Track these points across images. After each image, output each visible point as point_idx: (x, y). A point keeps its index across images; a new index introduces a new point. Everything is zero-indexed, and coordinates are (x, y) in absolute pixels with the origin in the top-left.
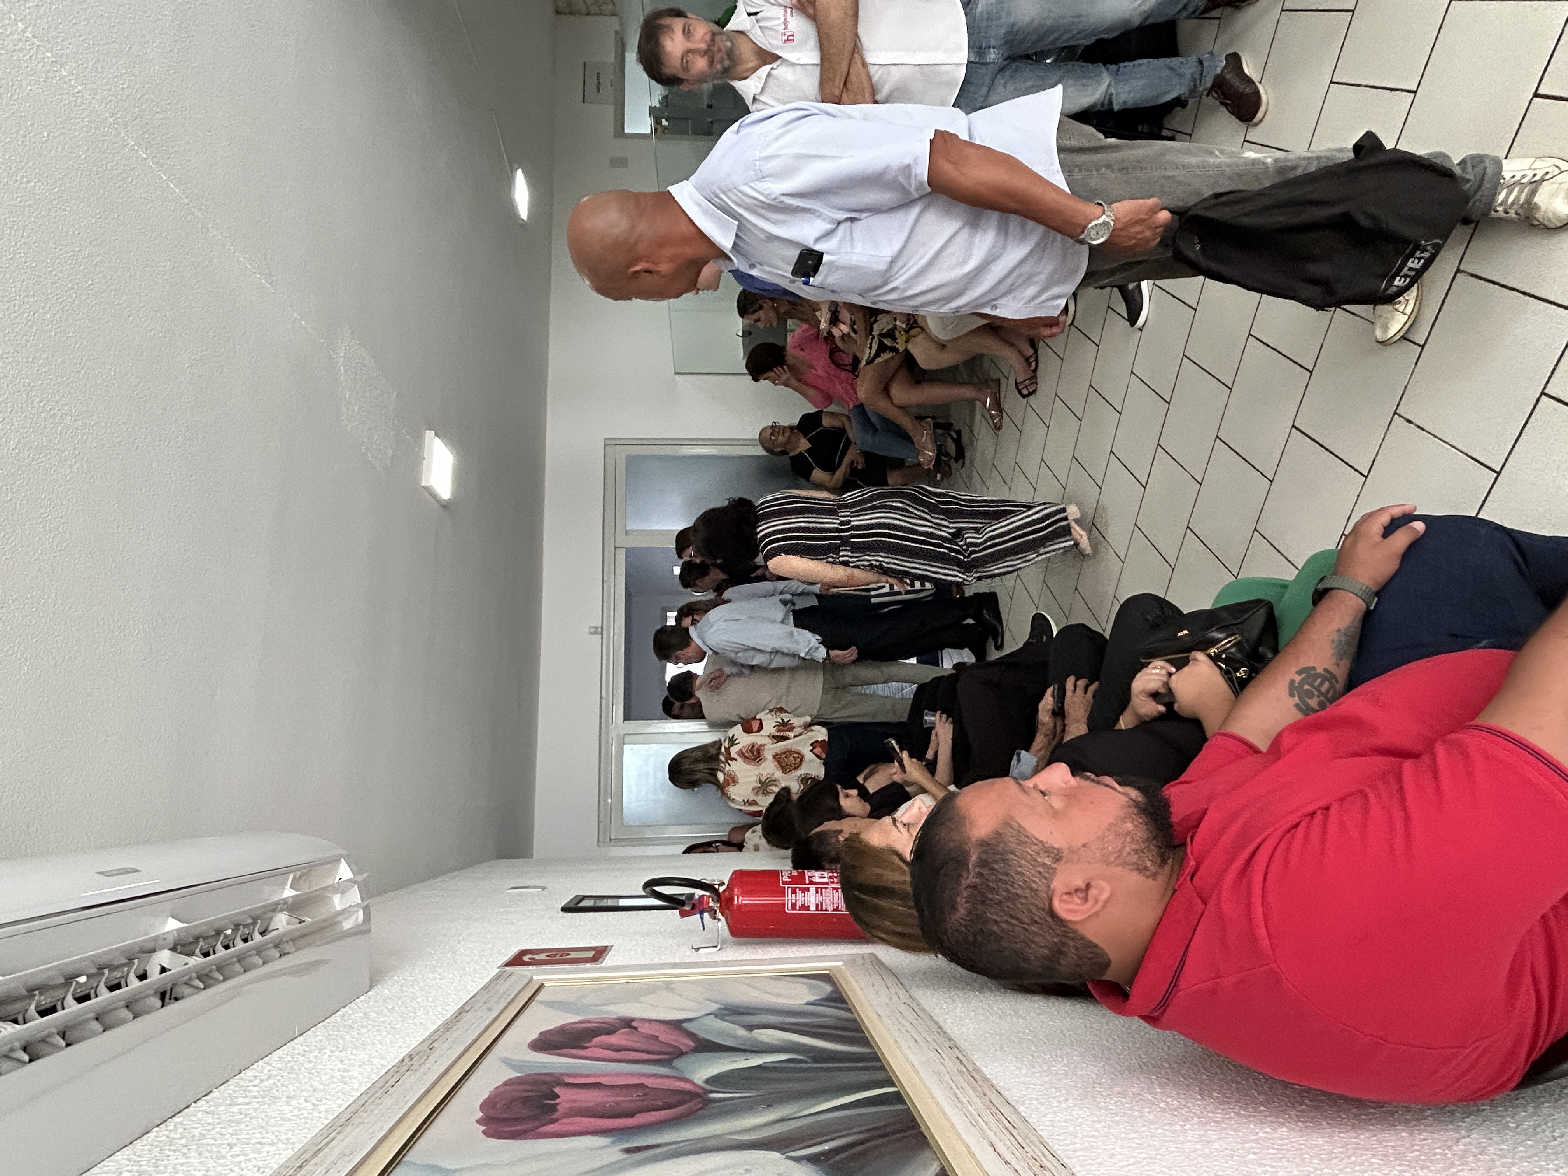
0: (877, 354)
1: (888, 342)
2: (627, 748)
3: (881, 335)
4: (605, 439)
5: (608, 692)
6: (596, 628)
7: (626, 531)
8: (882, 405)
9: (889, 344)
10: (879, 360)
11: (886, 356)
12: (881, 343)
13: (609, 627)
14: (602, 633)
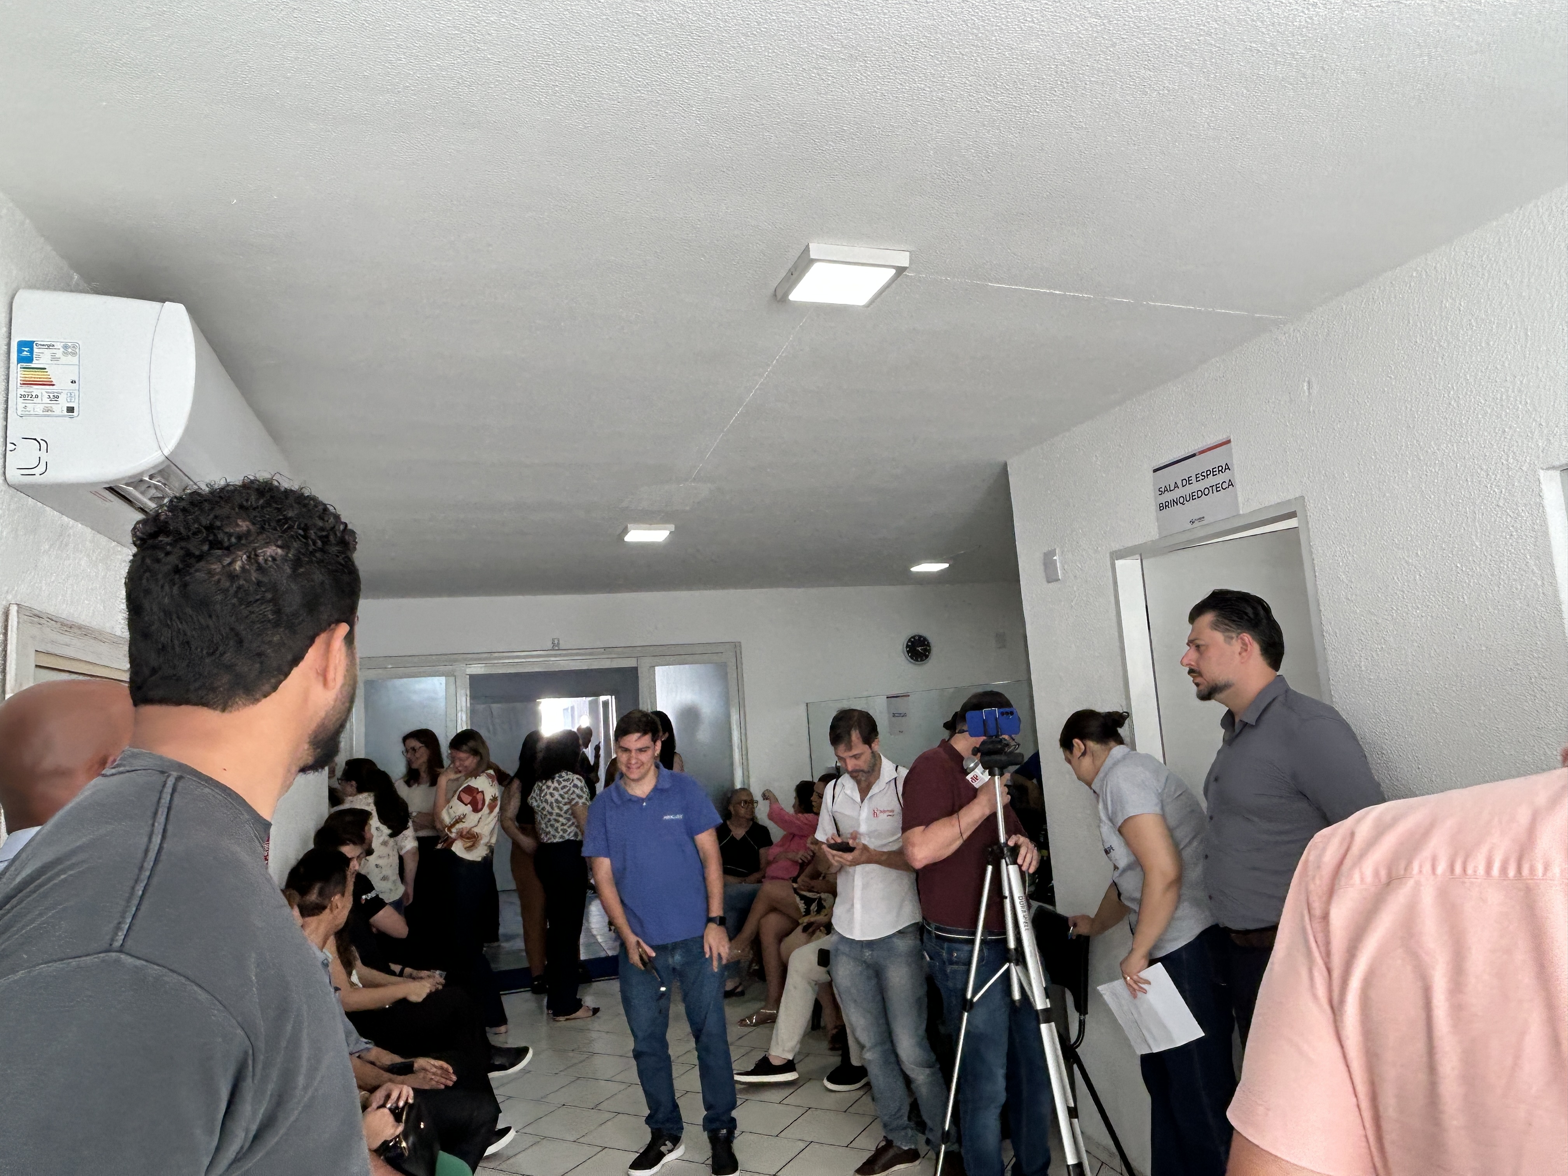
0: (802, 897)
1: (814, 907)
2: (443, 679)
3: (820, 899)
4: (740, 643)
5: (496, 658)
6: (558, 644)
7: (654, 667)
8: (759, 907)
9: (812, 908)
10: (798, 899)
11: (802, 906)
12: (813, 900)
13: (560, 655)
14: (553, 650)
